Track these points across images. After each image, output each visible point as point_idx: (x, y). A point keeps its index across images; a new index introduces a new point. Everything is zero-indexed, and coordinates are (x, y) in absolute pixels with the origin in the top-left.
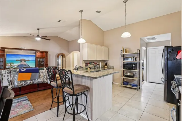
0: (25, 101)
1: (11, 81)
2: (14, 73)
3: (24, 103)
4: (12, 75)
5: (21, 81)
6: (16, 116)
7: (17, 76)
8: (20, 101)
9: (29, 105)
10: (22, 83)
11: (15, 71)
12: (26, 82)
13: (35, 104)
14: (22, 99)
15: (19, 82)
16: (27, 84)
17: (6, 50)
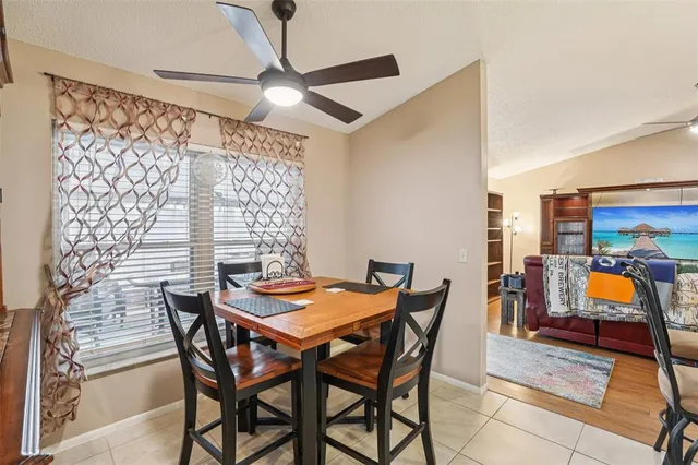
0: (598, 371)
1: (568, 291)
2: (576, 268)
3: (589, 373)
4: (571, 275)
5: (597, 301)
6: (544, 391)
7: (584, 279)
8: (583, 364)
9: (597, 386)
10: (600, 308)
11: (581, 264)
12: (613, 308)
13: (615, 395)
14: (595, 363)
15: (592, 303)
16: (618, 317)
17: (595, 196)
